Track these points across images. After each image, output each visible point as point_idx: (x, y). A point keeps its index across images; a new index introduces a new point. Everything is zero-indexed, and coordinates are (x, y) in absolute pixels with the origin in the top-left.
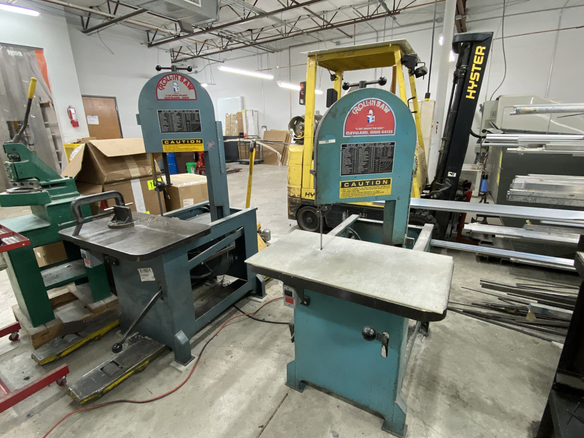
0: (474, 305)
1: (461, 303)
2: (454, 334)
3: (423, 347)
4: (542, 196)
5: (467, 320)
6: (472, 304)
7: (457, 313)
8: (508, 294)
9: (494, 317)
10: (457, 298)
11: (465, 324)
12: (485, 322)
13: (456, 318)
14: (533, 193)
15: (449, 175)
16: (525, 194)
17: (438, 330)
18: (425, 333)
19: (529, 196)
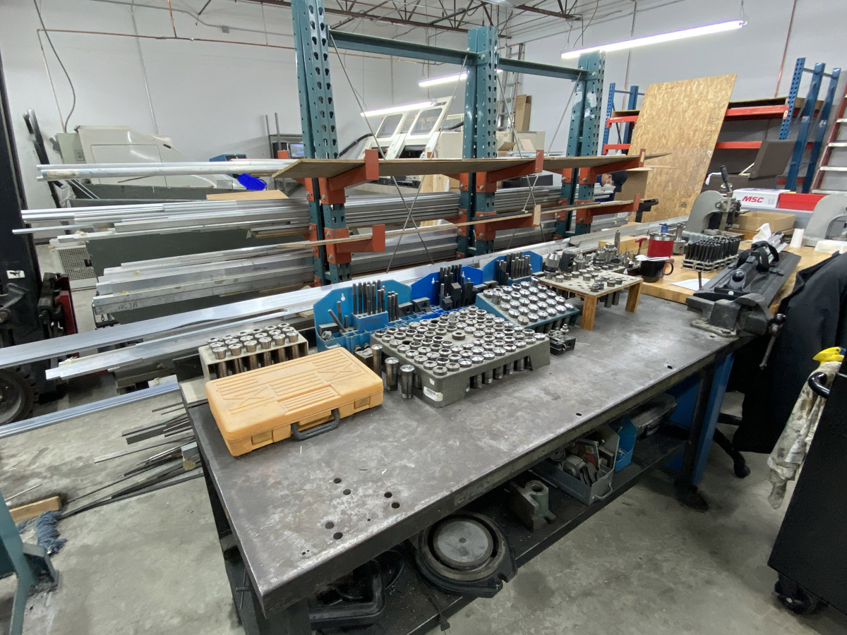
0: (129, 474)
1: (107, 484)
2: (103, 549)
3: (51, 615)
4: (142, 297)
5: (122, 509)
6: (125, 475)
7: (105, 506)
8: (166, 436)
9: (159, 477)
10: (99, 479)
11: (119, 517)
12: (149, 494)
13: (104, 515)
14: (128, 295)
15: (11, 276)
16: (116, 300)
17: (73, 561)
18: (50, 584)
19: (125, 301)
